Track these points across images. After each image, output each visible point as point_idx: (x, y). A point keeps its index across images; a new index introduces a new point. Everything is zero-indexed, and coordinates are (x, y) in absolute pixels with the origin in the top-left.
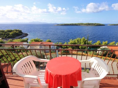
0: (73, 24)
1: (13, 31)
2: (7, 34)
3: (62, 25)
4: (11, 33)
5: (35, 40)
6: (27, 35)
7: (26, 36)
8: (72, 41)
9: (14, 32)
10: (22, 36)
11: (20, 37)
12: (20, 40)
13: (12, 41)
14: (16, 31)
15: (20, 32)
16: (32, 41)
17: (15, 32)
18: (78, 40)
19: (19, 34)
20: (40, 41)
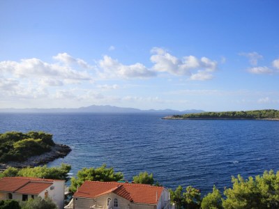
0: (234, 113)
1: (27, 137)
2: (6, 146)
3: (193, 117)
4: (16, 145)
5: (94, 174)
6: (66, 151)
7: (62, 156)
8: (242, 187)
9: (29, 140)
10: (50, 155)
11: (42, 157)
12: (43, 171)
13: (15, 174)
14: (36, 136)
15: (48, 140)
16: (85, 176)
17: (32, 139)
18: (268, 182)
19: (43, 146)
20: (111, 176)
